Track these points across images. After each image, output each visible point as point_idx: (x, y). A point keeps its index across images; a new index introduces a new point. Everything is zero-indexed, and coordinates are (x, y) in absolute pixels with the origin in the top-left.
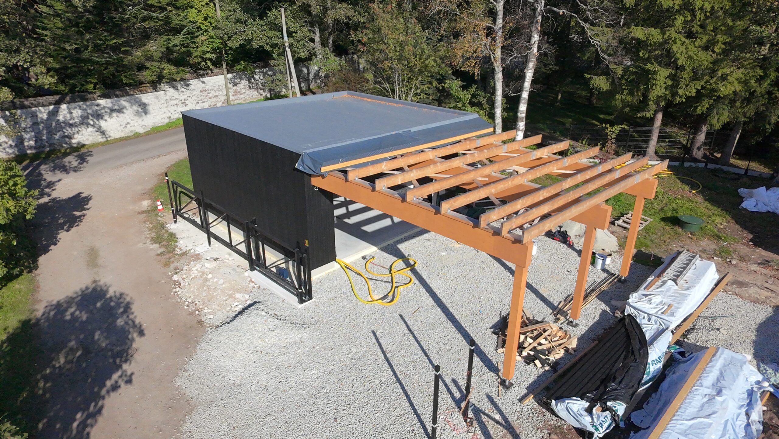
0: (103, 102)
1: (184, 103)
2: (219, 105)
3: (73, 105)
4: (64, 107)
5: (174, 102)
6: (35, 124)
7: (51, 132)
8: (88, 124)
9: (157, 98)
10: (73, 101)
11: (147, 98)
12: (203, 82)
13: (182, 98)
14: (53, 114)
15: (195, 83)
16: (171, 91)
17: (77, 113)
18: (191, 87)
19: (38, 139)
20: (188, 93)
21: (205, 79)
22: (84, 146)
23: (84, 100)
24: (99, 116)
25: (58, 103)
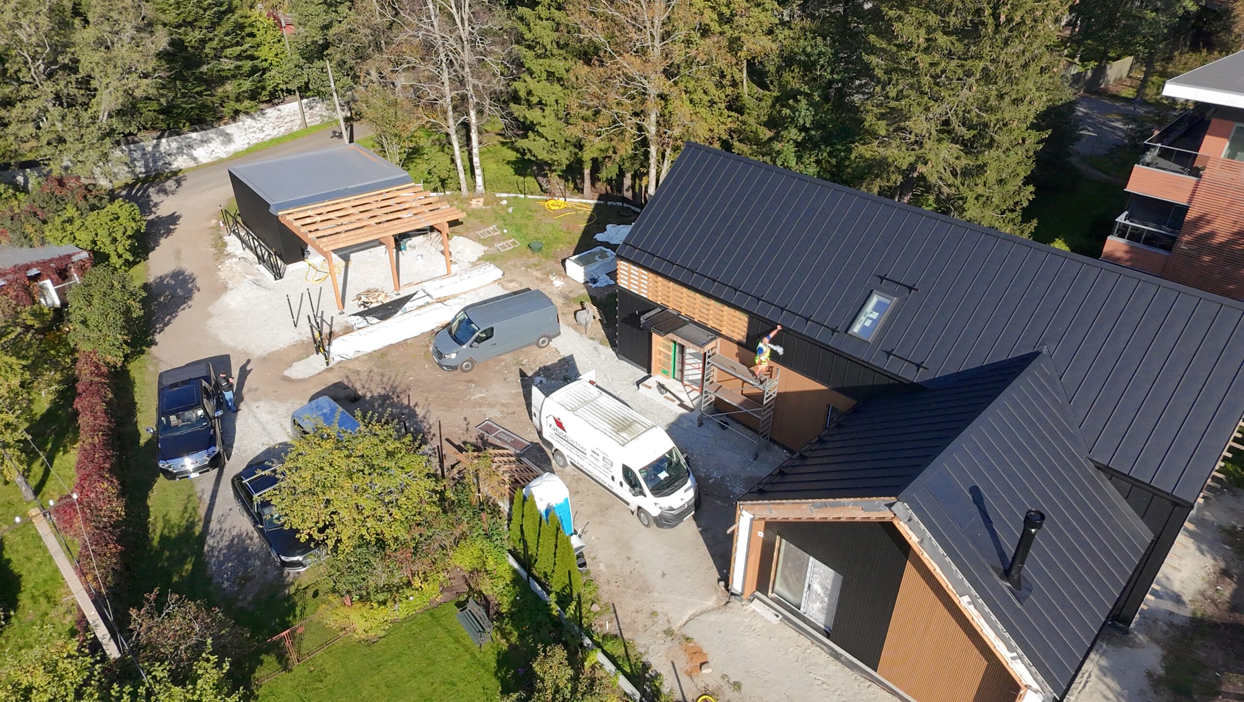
0: (194, 135)
1: (262, 130)
2: (295, 129)
3: (171, 138)
4: (164, 140)
5: (252, 130)
6: (144, 154)
7: (155, 161)
8: (183, 154)
9: (239, 127)
10: (170, 135)
11: (231, 128)
12: (279, 110)
13: (259, 125)
14: (156, 146)
15: (271, 112)
16: (249, 121)
17: (174, 145)
18: (267, 115)
19: (146, 166)
20: (264, 121)
21: (280, 107)
22: (181, 170)
23: (179, 134)
24: (190, 146)
25: (159, 138)
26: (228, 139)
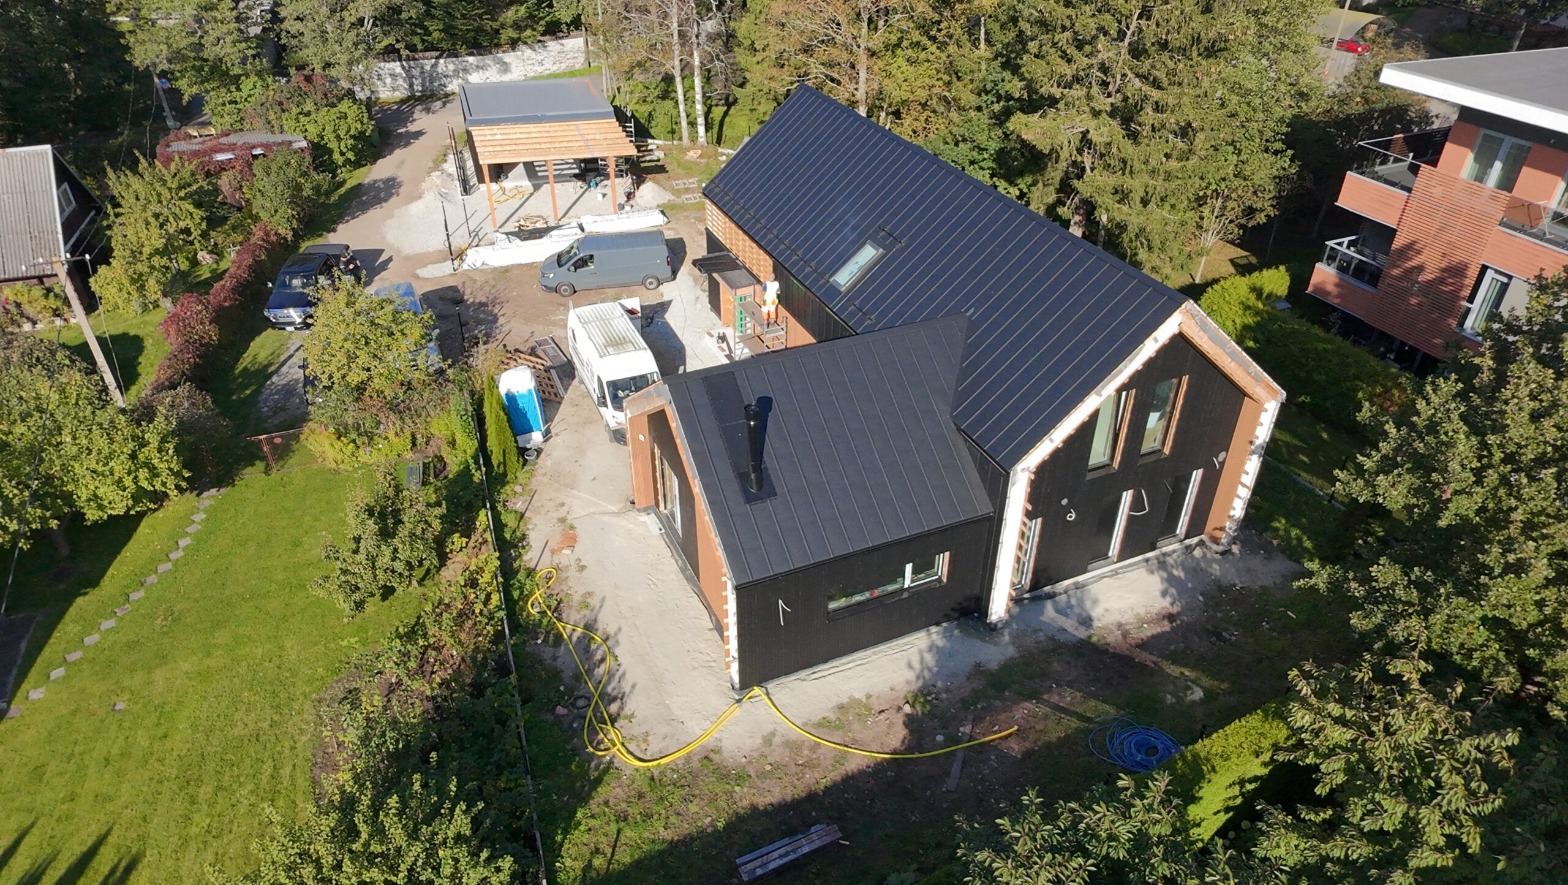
0: (471, 59)
1: (541, 63)
2: (577, 67)
3: (449, 60)
4: (442, 61)
5: (530, 62)
6: (422, 73)
7: (431, 82)
8: (459, 77)
9: (517, 57)
10: (448, 56)
11: (509, 57)
12: (562, 45)
13: (539, 58)
14: (434, 66)
15: (553, 45)
16: (528, 52)
17: (451, 67)
18: (549, 49)
19: (423, 85)
20: (545, 54)
21: (564, 41)
22: (454, 93)
23: (456, 56)
24: (465, 70)
25: (437, 58)
26: (505, 68)
